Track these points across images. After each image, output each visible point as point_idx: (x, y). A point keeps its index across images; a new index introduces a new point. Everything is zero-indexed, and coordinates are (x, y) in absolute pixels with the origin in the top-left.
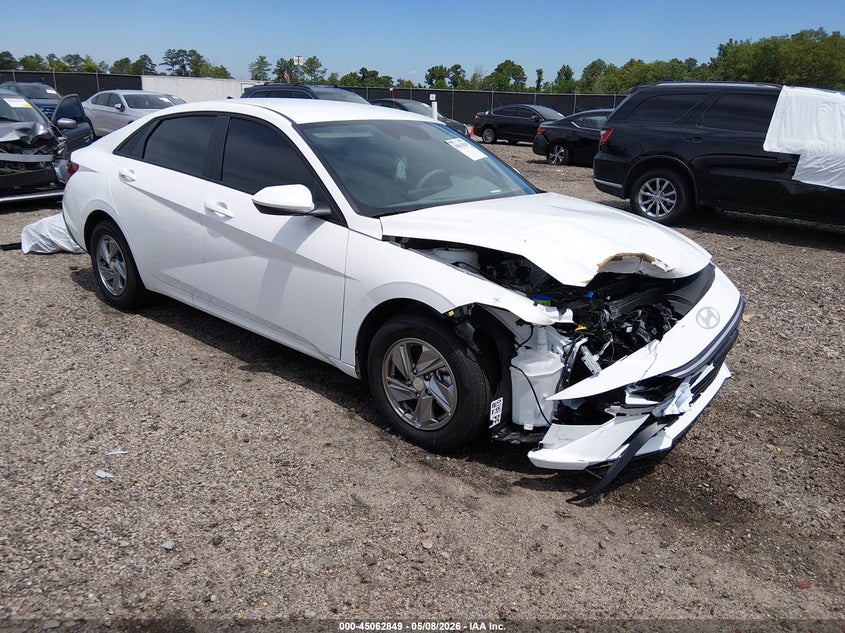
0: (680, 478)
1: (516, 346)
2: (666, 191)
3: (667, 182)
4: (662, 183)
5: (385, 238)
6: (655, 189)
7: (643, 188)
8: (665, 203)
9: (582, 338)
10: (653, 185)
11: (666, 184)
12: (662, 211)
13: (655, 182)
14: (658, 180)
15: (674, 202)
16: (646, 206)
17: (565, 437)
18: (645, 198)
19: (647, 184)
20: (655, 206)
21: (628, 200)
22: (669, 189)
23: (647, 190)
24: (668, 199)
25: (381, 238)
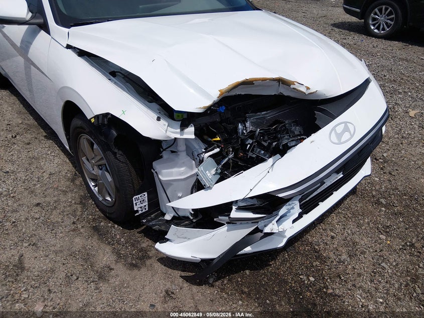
0: (288, 265)
1: (162, 150)
2: (388, 15)
3: (390, 9)
4: (386, 9)
5: (69, 47)
6: (381, 14)
7: (373, 12)
8: (387, 23)
9: (215, 148)
10: (380, 10)
11: (389, 10)
12: (383, 29)
13: (382, 9)
14: (384, 7)
15: (392, 23)
16: (374, 25)
17: (183, 236)
18: (374, 19)
19: (376, 10)
20: (379, 25)
21: (363, 20)
22: (390, 13)
23: (376, 14)
24: (389, 21)
25: (65, 46)
